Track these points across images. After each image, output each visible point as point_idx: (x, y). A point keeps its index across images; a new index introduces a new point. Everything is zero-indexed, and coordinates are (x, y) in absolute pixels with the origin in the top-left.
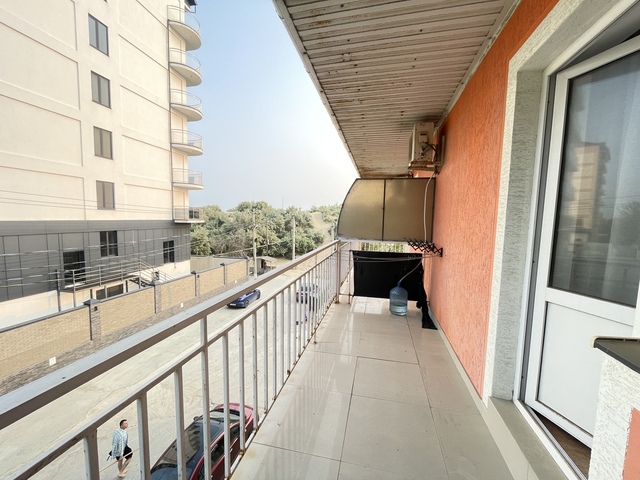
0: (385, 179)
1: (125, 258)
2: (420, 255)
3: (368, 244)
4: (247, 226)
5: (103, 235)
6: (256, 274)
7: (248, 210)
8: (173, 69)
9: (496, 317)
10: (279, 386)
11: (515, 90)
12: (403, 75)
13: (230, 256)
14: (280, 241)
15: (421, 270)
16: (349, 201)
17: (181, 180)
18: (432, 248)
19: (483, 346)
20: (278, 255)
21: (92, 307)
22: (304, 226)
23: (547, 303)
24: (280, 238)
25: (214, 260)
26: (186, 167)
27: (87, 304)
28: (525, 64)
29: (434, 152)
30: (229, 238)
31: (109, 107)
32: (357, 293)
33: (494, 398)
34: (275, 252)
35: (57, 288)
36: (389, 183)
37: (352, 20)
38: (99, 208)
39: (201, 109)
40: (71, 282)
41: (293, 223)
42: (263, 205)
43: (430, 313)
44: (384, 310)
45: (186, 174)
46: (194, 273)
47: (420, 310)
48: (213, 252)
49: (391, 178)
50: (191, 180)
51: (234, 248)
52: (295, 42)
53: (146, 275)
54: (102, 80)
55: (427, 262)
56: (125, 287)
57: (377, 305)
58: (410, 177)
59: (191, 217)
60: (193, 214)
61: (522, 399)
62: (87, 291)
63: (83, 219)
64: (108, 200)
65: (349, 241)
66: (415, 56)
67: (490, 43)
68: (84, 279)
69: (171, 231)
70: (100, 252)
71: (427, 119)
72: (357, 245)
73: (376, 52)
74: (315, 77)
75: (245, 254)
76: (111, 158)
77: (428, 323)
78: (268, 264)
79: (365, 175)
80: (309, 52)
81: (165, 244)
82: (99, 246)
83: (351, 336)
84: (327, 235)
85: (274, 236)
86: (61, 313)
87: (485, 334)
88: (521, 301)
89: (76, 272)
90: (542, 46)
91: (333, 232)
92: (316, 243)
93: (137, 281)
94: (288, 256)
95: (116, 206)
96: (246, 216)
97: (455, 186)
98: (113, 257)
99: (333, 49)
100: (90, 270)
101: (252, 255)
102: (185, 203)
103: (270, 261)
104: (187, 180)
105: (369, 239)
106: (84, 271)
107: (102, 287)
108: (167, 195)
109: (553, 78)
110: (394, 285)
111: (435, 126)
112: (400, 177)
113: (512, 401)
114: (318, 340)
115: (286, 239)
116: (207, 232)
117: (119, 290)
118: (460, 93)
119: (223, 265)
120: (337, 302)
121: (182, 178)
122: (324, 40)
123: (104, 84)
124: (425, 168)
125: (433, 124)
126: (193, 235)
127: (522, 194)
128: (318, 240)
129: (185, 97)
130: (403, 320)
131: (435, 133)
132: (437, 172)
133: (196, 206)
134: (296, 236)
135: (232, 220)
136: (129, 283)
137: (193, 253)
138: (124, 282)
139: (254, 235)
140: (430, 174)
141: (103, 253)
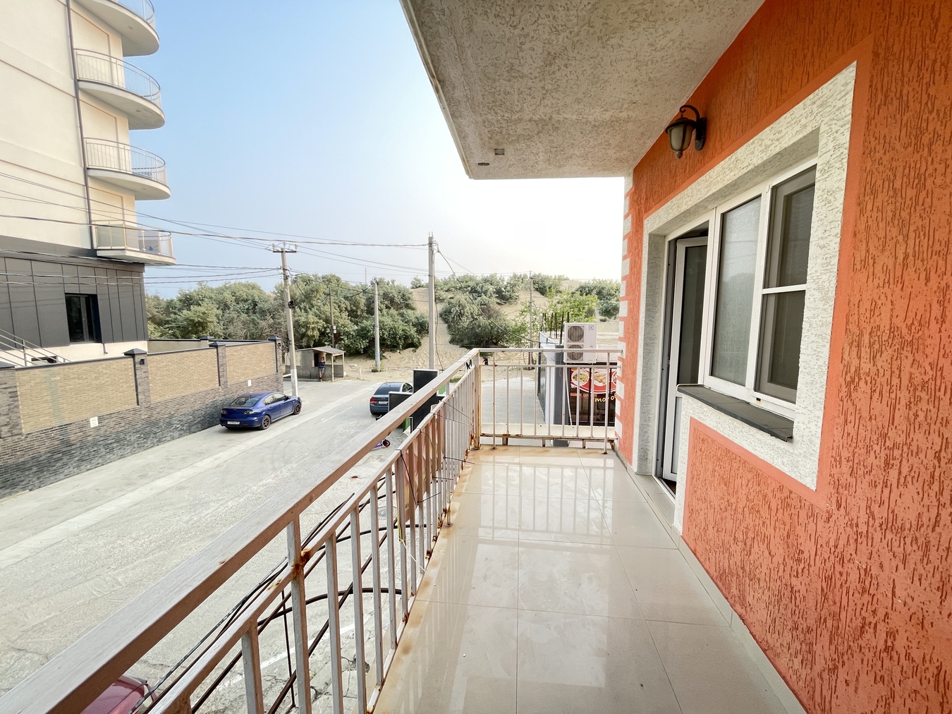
14: (355, 328)
20: (353, 352)
22: (398, 307)
24: (356, 324)
34: (346, 346)
42: (334, 280)
46: (130, 354)
78: (327, 361)
85: (344, 320)
92: (419, 332)
94: (369, 353)
103: (332, 354)
115: (366, 323)
119: (214, 346)
134: (381, 321)
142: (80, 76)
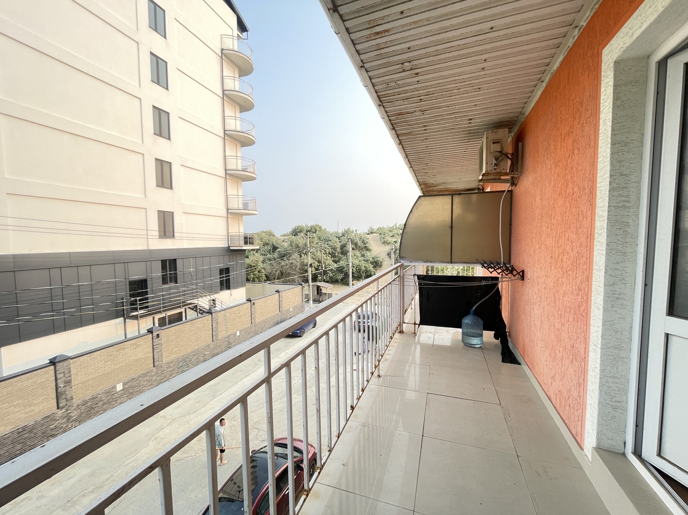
0: (452, 195)
1: (184, 286)
2: (497, 279)
3: (433, 267)
4: (301, 251)
5: (164, 262)
6: (311, 302)
7: (302, 234)
8: (227, 97)
9: (599, 351)
10: (343, 423)
11: (612, 83)
12: (471, 79)
13: (285, 283)
14: (336, 265)
15: (497, 296)
16: (411, 221)
17: (235, 206)
18: (511, 270)
19: (582, 385)
20: (333, 281)
21: (155, 334)
22: (360, 249)
23: (667, 335)
24: (336, 262)
25: (269, 287)
26: (240, 193)
27: (150, 331)
28: (625, 52)
29: (509, 162)
30: (283, 263)
31: (169, 139)
32: (424, 321)
33: (600, 449)
34: (331, 278)
35: (123, 315)
36: (457, 199)
37: (413, 26)
38: (160, 237)
39: (254, 134)
40: (136, 309)
41: (350, 247)
42: (318, 229)
43: (510, 345)
44: (454, 341)
45: (240, 200)
46: (249, 300)
47: (498, 342)
48: (268, 278)
49: (459, 193)
50: (246, 206)
51: (289, 274)
52: (351, 56)
53: (203, 302)
54: (162, 113)
55: (504, 287)
56: (184, 315)
57: (447, 335)
58: (481, 191)
59: (246, 243)
60: (247, 240)
61: (638, 453)
62: (150, 319)
63: (145, 248)
64: (169, 229)
65: (412, 264)
66: (485, 57)
67: (576, 33)
68: (147, 307)
69: (227, 258)
70: (161, 280)
71: (499, 125)
72: (421, 269)
73: (439, 57)
74: (373, 91)
75: (300, 280)
76: (171, 188)
77: (509, 356)
78: (324, 291)
79: (428, 191)
80: (366, 66)
81: (221, 271)
82: (160, 274)
83: (418, 370)
84: (387, 258)
85: (329, 261)
86: (127, 340)
87: (584, 372)
88: (631, 333)
89: (140, 300)
90: (647, 29)
91: (393, 255)
92: (374, 267)
93: (195, 308)
94: (344, 282)
95: (176, 234)
96: (300, 240)
97: (538, 199)
98: (173, 285)
99: (392, 59)
100: (153, 297)
101: (307, 281)
102: (240, 229)
103: (327, 288)
104: (241, 206)
105: (435, 262)
106: (147, 299)
107: (163, 315)
108: (223, 222)
109: (663, 64)
110: (467, 313)
111: (510, 132)
112: (469, 191)
113: (624, 454)
114: (381, 373)
115: (342, 263)
116: (261, 258)
117: (178, 318)
118: (539, 93)
119: (278, 291)
120: (401, 332)
121: (236, 204)
122: (382, 51)
123: (163, 116)
124: (499, 180)
125: (507, 130)
126: (247, 261)
127: (627, 204)
128: (377, 264)
129: (238, 122)
130: (479, 352)
131: (510, 140)
132: (513, 184)
133: (250, 232)
134: (353, 260)
135: (286, 245)
136: (188, 310)
137: (248, 280)
138: (183, 310)
139: (309, 260)
140: (506, 187)
141: (164, 281)
142: (228, 168)
